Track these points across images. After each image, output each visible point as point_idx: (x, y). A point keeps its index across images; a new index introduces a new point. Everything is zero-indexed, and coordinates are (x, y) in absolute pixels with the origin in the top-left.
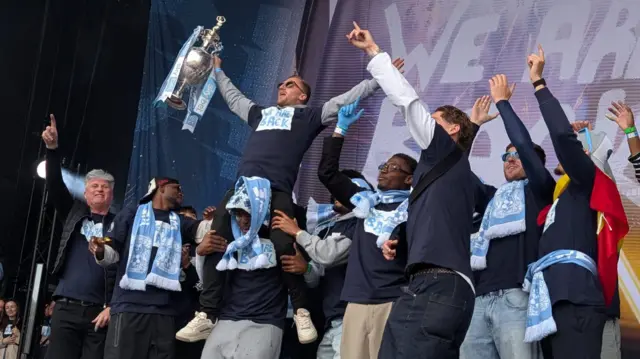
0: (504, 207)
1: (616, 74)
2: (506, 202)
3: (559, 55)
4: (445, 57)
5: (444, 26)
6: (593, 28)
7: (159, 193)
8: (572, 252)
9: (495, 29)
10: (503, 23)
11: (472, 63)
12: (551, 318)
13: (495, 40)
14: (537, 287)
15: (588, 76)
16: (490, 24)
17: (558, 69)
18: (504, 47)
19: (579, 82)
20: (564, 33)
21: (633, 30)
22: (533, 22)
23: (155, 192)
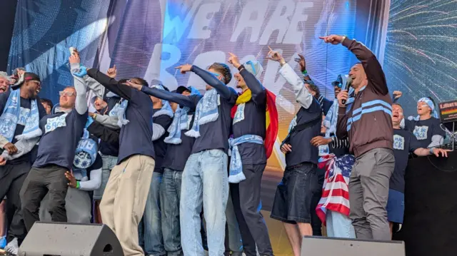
0: (207, 105)
1: (279, 41)
2: (208, 102)
3: (250, 28)
4: (191, 24)
5: (191, 6)
6: (268, 16)
7: (25, 85)
8: (253, 136)
9: (218, 11)
10: (222, 8)
11: (205, 28)
12: (242, 173)
13: (218, 16)
14: (235, 154)
15: (264, 41)
16: (215, 8)
17: (250, 35)
18: (222, 21)
19: (260, 43)
20: (254, 16)
21: (288, 18)
22: (238, 9)
23: (22, 83)
